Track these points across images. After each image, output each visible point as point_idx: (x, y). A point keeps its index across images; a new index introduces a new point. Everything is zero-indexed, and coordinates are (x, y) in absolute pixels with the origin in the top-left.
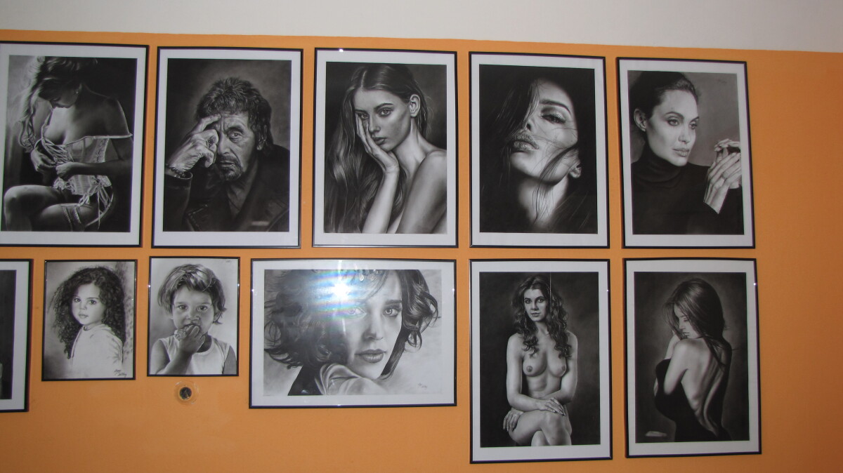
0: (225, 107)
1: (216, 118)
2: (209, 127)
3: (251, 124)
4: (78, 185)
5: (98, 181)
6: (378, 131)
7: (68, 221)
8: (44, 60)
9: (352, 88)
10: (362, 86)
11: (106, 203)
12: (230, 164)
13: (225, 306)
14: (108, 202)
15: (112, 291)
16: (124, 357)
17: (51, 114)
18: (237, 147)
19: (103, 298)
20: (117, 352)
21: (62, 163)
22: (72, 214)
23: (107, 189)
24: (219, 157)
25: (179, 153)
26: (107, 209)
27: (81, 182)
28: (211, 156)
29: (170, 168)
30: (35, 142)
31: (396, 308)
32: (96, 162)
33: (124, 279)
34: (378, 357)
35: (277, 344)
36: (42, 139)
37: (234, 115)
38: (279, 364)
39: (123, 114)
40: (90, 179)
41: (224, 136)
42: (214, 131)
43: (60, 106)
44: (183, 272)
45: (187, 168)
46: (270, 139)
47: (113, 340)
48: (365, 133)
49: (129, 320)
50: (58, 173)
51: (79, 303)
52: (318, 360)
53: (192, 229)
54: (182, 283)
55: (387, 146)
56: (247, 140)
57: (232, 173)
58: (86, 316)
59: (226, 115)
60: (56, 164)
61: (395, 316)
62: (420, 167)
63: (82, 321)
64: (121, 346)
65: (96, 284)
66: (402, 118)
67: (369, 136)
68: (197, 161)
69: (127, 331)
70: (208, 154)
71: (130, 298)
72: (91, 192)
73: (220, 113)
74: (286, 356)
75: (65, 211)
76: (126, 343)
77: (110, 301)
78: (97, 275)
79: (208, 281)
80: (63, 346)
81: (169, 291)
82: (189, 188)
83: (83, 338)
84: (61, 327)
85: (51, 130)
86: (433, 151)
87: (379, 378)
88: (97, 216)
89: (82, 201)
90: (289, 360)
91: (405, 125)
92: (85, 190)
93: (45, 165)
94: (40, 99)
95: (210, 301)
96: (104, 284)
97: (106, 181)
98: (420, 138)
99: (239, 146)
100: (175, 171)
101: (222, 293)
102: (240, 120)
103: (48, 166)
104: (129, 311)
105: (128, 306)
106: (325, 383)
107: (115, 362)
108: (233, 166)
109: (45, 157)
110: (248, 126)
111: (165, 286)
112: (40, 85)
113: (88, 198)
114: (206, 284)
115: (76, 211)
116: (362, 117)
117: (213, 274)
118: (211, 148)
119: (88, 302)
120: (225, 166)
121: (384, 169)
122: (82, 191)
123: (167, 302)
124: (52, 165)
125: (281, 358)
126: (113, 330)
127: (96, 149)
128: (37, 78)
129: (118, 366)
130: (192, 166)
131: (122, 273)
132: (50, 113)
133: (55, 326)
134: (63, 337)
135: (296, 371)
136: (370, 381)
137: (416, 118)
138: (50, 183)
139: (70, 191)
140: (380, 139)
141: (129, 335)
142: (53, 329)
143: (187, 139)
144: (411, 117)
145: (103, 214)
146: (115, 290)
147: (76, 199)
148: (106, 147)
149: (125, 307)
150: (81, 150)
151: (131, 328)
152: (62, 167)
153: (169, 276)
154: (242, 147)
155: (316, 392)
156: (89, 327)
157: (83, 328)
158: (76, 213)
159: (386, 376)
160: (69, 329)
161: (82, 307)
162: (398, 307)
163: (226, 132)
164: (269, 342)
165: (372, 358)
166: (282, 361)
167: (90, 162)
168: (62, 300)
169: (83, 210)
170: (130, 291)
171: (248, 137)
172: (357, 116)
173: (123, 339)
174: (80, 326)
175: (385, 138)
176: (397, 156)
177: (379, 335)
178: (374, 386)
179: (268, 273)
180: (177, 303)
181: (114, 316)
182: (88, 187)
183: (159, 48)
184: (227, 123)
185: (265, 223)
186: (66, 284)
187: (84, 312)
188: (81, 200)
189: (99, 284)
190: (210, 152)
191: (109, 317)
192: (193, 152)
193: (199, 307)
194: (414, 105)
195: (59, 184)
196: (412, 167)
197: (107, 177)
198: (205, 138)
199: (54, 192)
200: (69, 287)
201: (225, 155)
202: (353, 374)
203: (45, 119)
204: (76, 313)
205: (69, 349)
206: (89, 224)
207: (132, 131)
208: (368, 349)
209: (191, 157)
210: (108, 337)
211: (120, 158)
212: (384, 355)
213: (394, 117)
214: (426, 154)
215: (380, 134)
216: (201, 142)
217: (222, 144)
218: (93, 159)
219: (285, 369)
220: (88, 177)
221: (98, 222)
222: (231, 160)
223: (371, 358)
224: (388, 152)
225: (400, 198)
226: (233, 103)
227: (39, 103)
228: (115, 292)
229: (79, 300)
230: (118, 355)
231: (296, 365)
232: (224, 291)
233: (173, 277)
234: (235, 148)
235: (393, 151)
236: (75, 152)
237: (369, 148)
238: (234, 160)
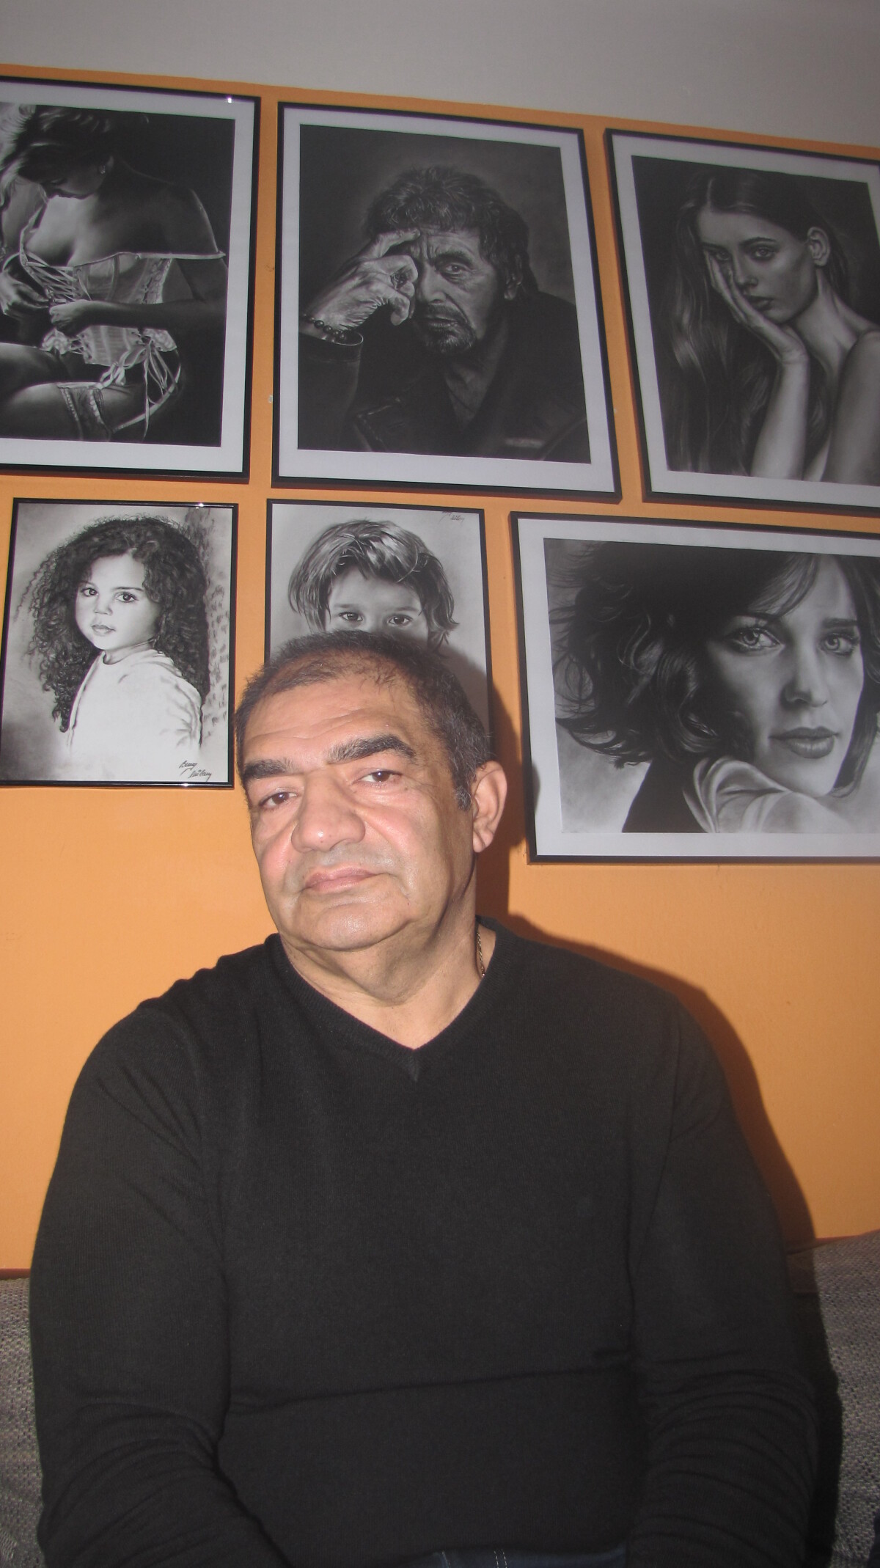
0: (428, 217)
1: (410, 236)
2: (395, 251)
3: (484, 250)
4: (99, 345)
5: (146, 340)
6: (754, 285)
7: (72, 417)
8: (33, 112)
9: (690, 205)
10: (709, 203)
11: (163, 384)
12: (447, 321)
13: (455, 618)
14: (169, 382)
15: (175, 573)
16: (205, 733)
17: (45, 207)
18: (461, 292)
19: (153, 588)
20: (188, 719)
21: (64, 300)
22: (82, 402)
23: (167, 356)
24: (421, 306)
25: (331, 294)
26: (166, 396)
27: (105, 340)
28: (404, 305)
29: (312, 322)
30: (5, 258)
31: (848, 636)
32: (141, 301)
33: (206, 546)
34: (822, 745)
35: (584, 709)
36: (21, 254)
37: (449, 233)
38: (596, 756)
39: (206, 215)
40: (129, 336)
41: (429, 269)
42: (408, 258)
43: (63, 194)
44: (349, 538)
45: (351, 325)
46: (530, 281)
47: (177, 687)
48: (729, 287)
49: (219, 642)
50: (53, 320)
51: (93, 598)
52: (687, 747)
53: (368, 446)
54: (350, 562)
55: (776, 313)
56: (479, 279)
57: (451, 340)
58: (110, 630)
59: (432, 231)
60: (49, 303)
61: (848, 654)
62: (849, 358)
63: (99, 642)
64: (198, 704)
65: (135, 556)
66: (797, 265)
67: (737, 293)
68: (371, 312)
69: (211, 668)
70: (397, 299)
71: (219, 591)
72: (127, 360)
73: (417, 226)
74: (610, 736)
75: (67, 397)
76: (209, 697)
77: (170, 597)
78: (138, 536)
79: (410, 560)
80: (50, 698)
81: (317, 578)
82: (357, 364)
83: (100, 679)
84: (45, 654)
85: (42, 236)
86: (869, 331)
87: (830, 794)
88: (143, 411)
89: (108, 378)
90: (619, 746)
91: (805, 279)
92: (116, 357)
93: (25, 303)
94: (19, 178)
95: (417, 604)
96: (156, 556)
97: (164, 340)
98: (839, 305)
99: (464, 289)
100: (323, 328)
101: (446, 588)
102: (462, 242)
103: (32, 306)
104: (219, 620)
105: (214, 608)
106: (708, 802)
107: (181, 742)
108: (453, 327)
109: (26, 288)
110: (481, 254)
111: (305, 566)
112: (23, 154)
113: (121, 373)
114: (405, 565)
115: (92, 398)
116: (718, 256)
117: (423, 545)
118: (402, 289)
119: (114, 597)
120: (435, 325)
121: (777, 356)
122: (109, 359)
123: (311, 602)
124: (42, 304)
125: (599, 740)
126: (176, 664)
127: (144, 278)
128: (16, 141)
129: (190, 751)
130: (361, 321)
131: (200, 534)
132: (42, 205)
133: (31, 653)
134: (50, 679)
135: (637, 776)
136: (812, 801)
137: (825, 269)
138: (34, 339)
139: (81, 356)
140: (759, 299)
141: (218, 678)
142: (27, 658)
143: (348, 269)
144: (817, 267)
145: (156, 407)
146: (183, 571)
147: (94, 372)
148: (165, 275)
149: (207, 609)
150: (108, 279)
151: (222, 660)
152: (63, 309)
153: (317, 545)
154: (471, 291)
155: (689, 825)
156: (117, 656)
157: (100, 659)
158: (93, 402)
159: (845, 790)
160: (65, 658)
161: (102, 608)
162: (851, 634)
163: (433, 262)
164: (566, 702)
165: (809, 747)
166: (603, 749)
167: (128, 301)
168: (51, 590)
169: (108, 397)
170: (221, 575)
171: (482, 274)
172: (707, 254)
173: (203, 687)
174: (96, 652)
175: (770, 299)
176: (800, 334)
177: (818, 695)
178: (821, 813)
179: (553, 547)
180: (336, 606)
181: (180, 630)
182: (124, 350)
183: (282, 106)
184: (436, 246)
185: (537, 444)
186: (63, 554)
187: (106, 620)
188: (105, 375)
189: (143, 556)
190: (400, 296)
191: (167, 633)
192: (362, 294)
193: (390, 617)
194: (817, 245)
195: (56, 342)
196: (835, 358)
197: (166, 332)
198: (390, 270)
199: (42, 358)
200: (70, 561)
201: (435, 304)
202: (771, 784)
203: (32, 214)
204: (86, 622)
205: (64, 708)
206: (122, 427)
207: (224, 246)
208: (797, 726)
209: (359, 303)
210: (163, 680)
211: (197, 297)
212: (836, 741)
213: (781, 262)
214: (858, 335)
215: (760, 291)
216: (379, 276)
217: (427, 284)
218: (135, 296)
219: (611, 768)
220: (124, 330)
221: (143, 421)
222: (447, 314)
223: (803, 746)
224: (781, 324)
225: (820, 413)
226: (444, 211)
227: (17, 187)
228: (182, 575)
229: (93, 592)
230: (189, 725)
231: (638, 760)
232: (452, 585)
233: (326, 548)
234: (456, 292)
235: (789, 324)
236: (94, 280)
237: (742, 315)
238: (456, 315)
